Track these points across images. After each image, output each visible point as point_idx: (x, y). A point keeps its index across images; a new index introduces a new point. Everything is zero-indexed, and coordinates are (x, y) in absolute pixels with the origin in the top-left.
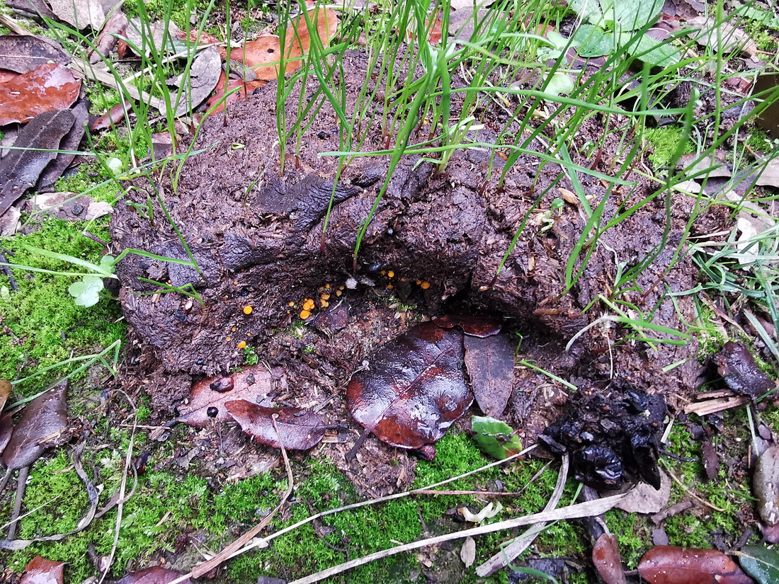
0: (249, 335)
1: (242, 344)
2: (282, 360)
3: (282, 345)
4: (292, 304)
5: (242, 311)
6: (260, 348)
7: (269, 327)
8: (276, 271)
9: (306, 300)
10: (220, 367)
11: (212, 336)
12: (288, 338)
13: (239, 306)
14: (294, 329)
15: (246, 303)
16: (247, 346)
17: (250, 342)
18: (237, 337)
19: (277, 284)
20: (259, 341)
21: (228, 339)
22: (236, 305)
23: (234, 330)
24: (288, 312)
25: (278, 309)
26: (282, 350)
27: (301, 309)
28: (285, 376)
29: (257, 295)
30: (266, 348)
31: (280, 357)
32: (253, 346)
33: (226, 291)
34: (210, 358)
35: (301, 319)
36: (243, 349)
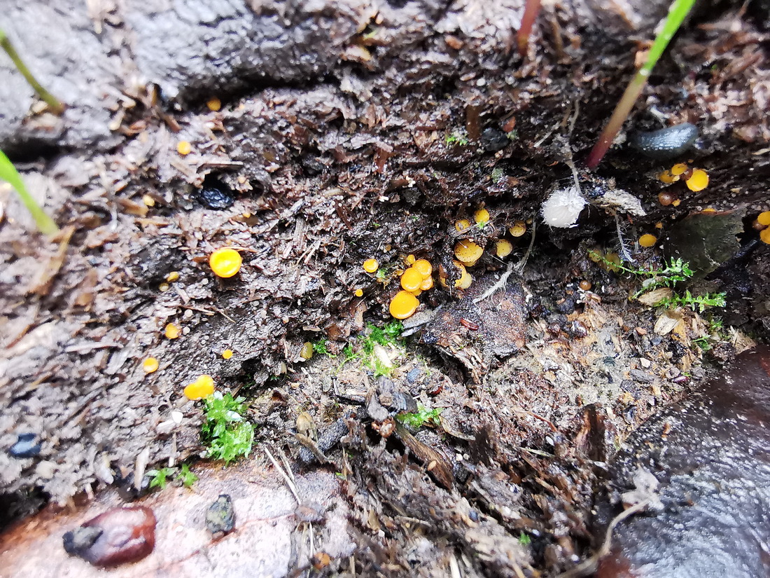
0: (227, 354)
1: (202, 384)
2: (336, 447)
3: (331, 395)
4: (371, 265)
5: (205, 263)
6: (265, 400)
7: (296, 333)
8: (338, 122)
9: (411, 259)
10: (114, 465)
11: (84, 347)
12: (348, 374)
13: (192, 244)
14: (368, 349)
15: (219, 236)
16: (219, 395)
17: (230, 379)
18: (182, 358)
19: (334, 182)
20: (260, 379)
21: (149, 365)
22: (184, 240)
23: (172, 331)
24: (359, 292)
25: (328, 276)
26: (332, 412)
27: (396, 285)
28: (342, 507)
29: (262, 213)
30: (281, 405)
31: (327, 439)
32: (240, 393)
33: (147, 178)
34: (72, 431)
35: (391, 319)
36: (202, 402)
